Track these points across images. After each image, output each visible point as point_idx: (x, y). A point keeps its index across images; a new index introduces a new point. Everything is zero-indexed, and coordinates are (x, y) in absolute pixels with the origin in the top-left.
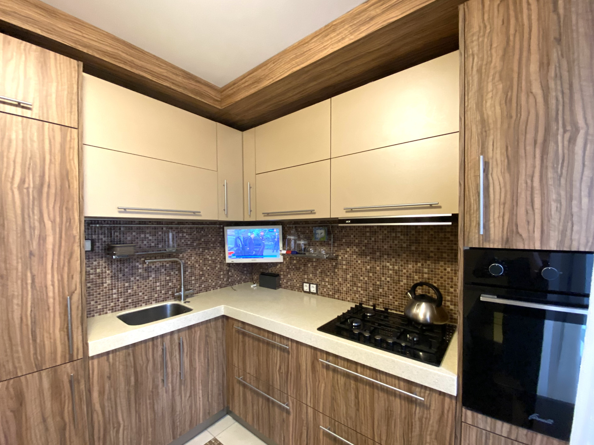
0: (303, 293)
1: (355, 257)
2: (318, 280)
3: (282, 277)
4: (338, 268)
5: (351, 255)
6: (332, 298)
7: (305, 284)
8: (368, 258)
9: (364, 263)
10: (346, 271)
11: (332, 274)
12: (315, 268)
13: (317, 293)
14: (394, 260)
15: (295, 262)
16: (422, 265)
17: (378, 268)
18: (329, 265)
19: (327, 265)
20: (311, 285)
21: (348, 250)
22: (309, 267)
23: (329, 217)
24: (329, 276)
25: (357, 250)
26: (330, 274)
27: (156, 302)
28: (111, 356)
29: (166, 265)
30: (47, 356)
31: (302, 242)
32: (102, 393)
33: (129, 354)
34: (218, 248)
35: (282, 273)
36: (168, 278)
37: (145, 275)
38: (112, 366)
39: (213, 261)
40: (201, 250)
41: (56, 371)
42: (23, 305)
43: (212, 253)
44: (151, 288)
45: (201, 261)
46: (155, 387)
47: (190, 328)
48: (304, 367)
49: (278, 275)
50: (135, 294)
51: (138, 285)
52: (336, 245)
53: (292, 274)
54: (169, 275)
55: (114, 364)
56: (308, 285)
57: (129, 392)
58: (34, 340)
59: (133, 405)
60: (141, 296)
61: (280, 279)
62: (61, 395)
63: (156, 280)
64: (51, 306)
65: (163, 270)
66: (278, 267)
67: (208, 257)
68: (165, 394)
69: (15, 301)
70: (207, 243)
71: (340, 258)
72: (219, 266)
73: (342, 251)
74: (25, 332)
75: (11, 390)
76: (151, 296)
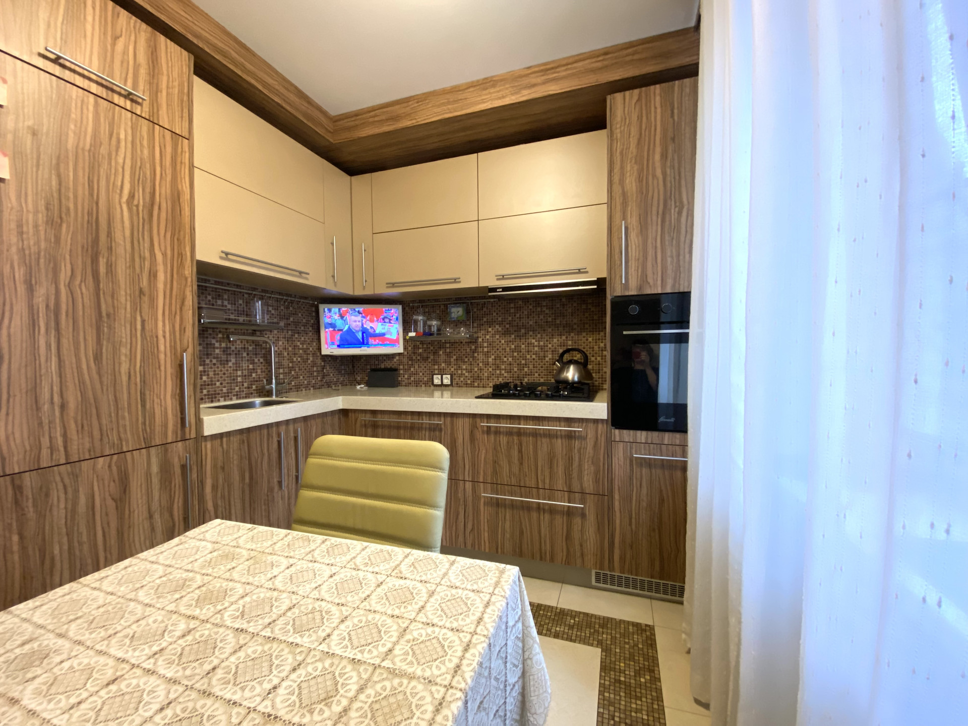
0: (432, 387)
1: (497, 337)
2: (452, 369)
3: (401, 372)
4: (478, 352)
5: (493, 336)
6: (471, 387)
7: (435, 376)
8: (513, 336)
9: (508, 342)
10: (487, 354)
11: (471, 360)
12: (449, 355)
13: (451, 385)
14: (539, 336)
15: (420, 351)
16: (567, 338)
17: (523, 346)
18: (466, 350)
19: (463, 350)
20: (444, 376)
21: (490, 329)
22: (441, 355)
23: (476, 285)
24: (466, 362)
25: (500, 329)
26: (468, 360)
27: (237, 399)
28: (225, 440)
29: (248, 348)
30: (158, 429)
31: (434, 323)
32: (215, 487)
33: (243, 442)
34: (310, 334)
35: (401, 367)
36: (251, 366)
38: (226, 453)
39: (305, 351)
40: (290, 333)
41: (166, 450)
42: (132, 358)
43: (303, 339)
44: (231, 377)
45: (290, 349)
46: (271, 490)
48: (460, 441)
49: (396, 370)
50: (212, 384)
52: (475, 325)
53: (416, 367)
54: (253, 363)
55: (228, 452)
56: (439, 376)
57: (243, 492)
58: (144, 406)
59: (248, 509)
60: (218, 387)
61: (399, 375)
62: (170, 483)
63: (237, 367)
64: (162, 362)
65: (245, 354)
66: (395, 360)
67: (298, 343)
68: (281, 502)
69: (123, 350)
70: (296, 324)
71: (480, 340)
72: (312, 358)
73: (483, 332)
74: (133, 391)
75: (114, 468)
76: (231, 389)
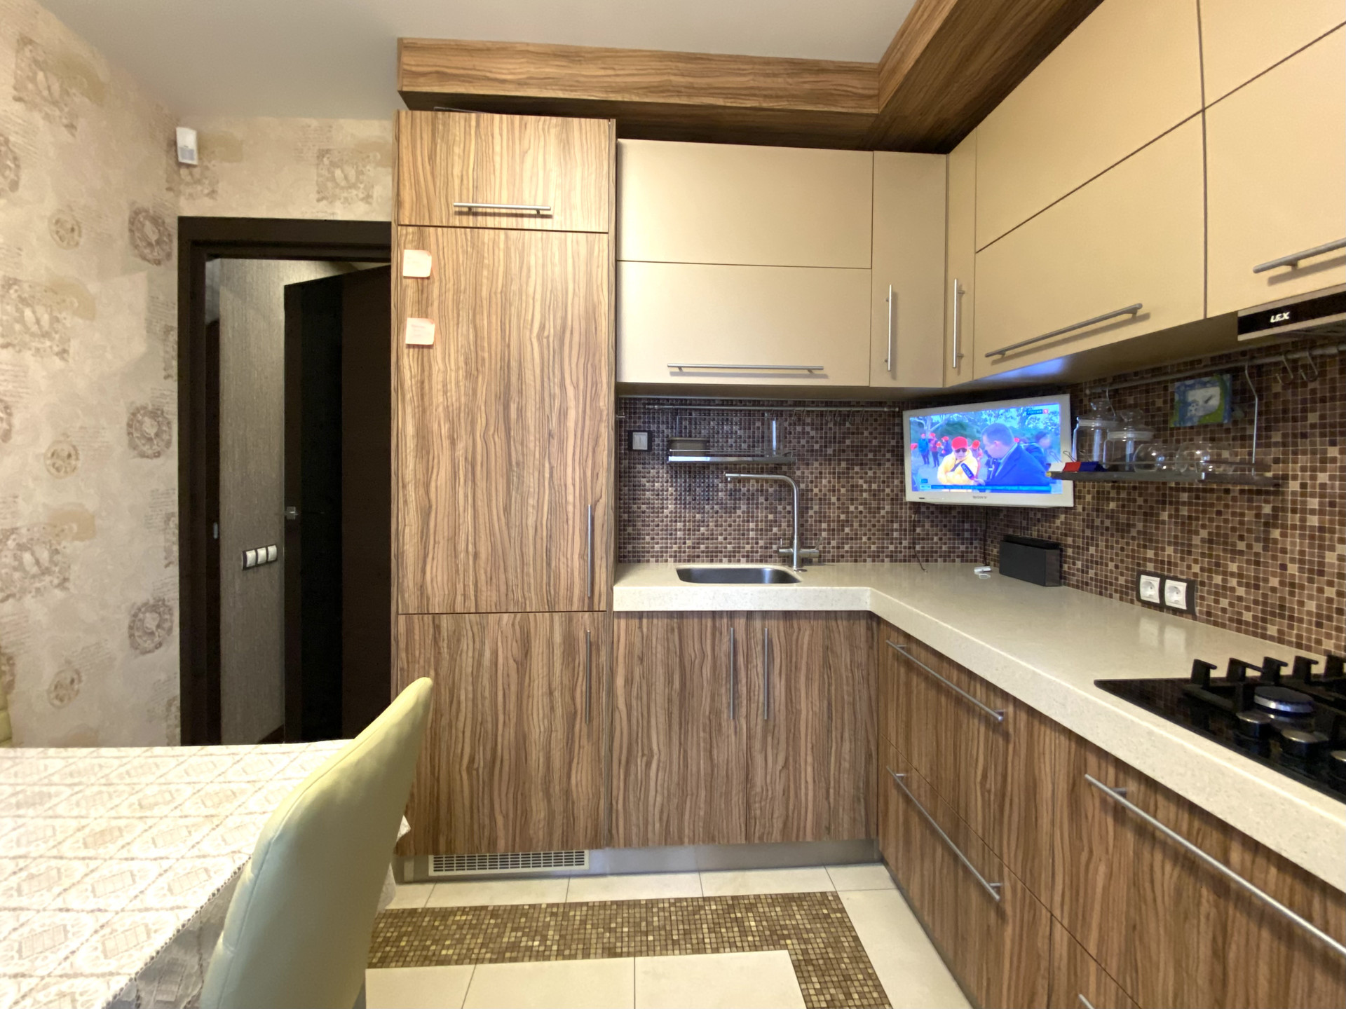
0: (1138, 607)
2: (1196, 568)
3: (1070, 552)
4: (1284, 526)
6: (1255, 634)
7: (1144, 578)
10: (1319, 538)
11: (1258, 548)
12: (1187, 526)
13: (1190, 611)
15: (1112, 505)
18: (1242, 515)
19: (1234, 514)
20: (1169, 583)
21: (1333, 452)
22: (1163, 522)
24: (1241, 553)
26: (1249, 546)
27: (747, 561)
28: (645, 621)
29: (767, 491)
30: (562, 592)
31: (1127, 436)
32: (629, 682)
33: (673, 630)
34: (888, 465)
35: (1070, 540)
36: (771, 517)
37: (730, 503)
38: (646, 641)
39: (875, 494)
40: (844, 464)
41: (570, 620)
42: (539, 507)
43: (870, 473)
44: (739, 530)
45: (843, 491)
46: (716, 712)
47: (788, 615)
49: (1056, 546)
50: (712, 537)
51: (717, 521)
52: (1277, 437)
53: (1102, 544)
54: (775, 512)
55: (649, 638)
56: (1156, 581)
57: (670, 700)
58: (549, 564)
60: (721, 543)
61: (1062, 558)
62: (574, 660)
63: (749, 516)
65: (761, 499)
66: (1058, 522)
67: (861, 482)
68: (733, 736)
69: (531, 501)
70: (857, 449)
71: (1294, 486)
72: (888, 508)
73: (1303, 460)
74: (538, 546)
75: (517, 627)
76: (739, 547)
